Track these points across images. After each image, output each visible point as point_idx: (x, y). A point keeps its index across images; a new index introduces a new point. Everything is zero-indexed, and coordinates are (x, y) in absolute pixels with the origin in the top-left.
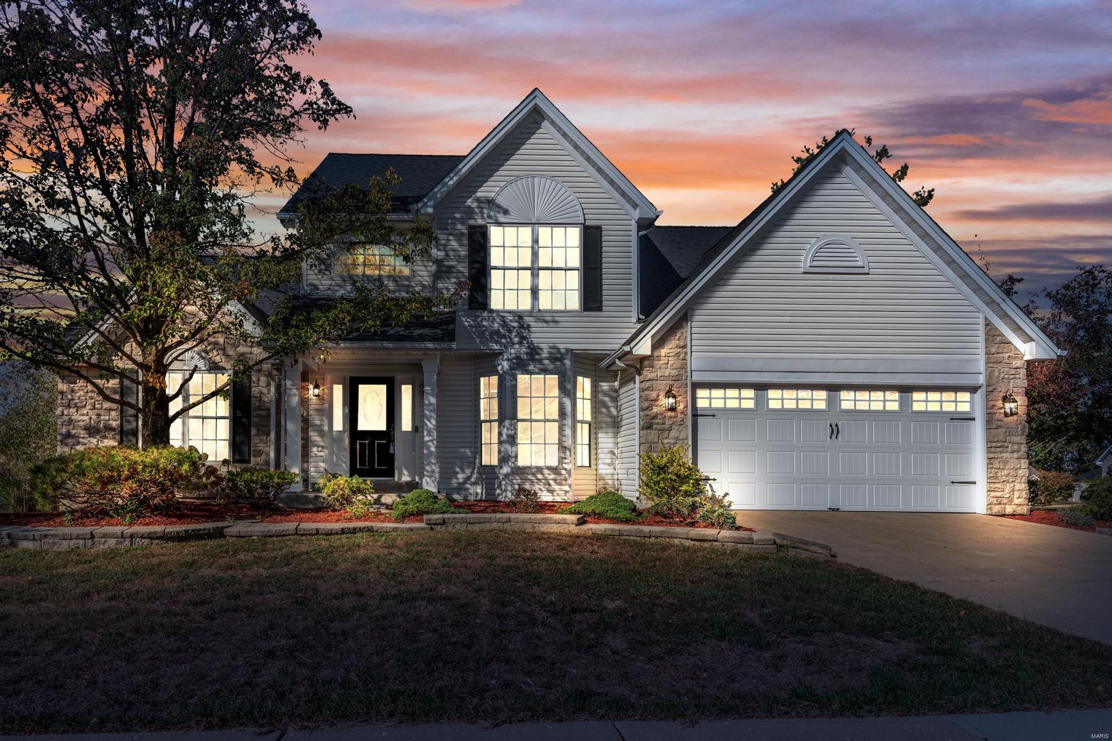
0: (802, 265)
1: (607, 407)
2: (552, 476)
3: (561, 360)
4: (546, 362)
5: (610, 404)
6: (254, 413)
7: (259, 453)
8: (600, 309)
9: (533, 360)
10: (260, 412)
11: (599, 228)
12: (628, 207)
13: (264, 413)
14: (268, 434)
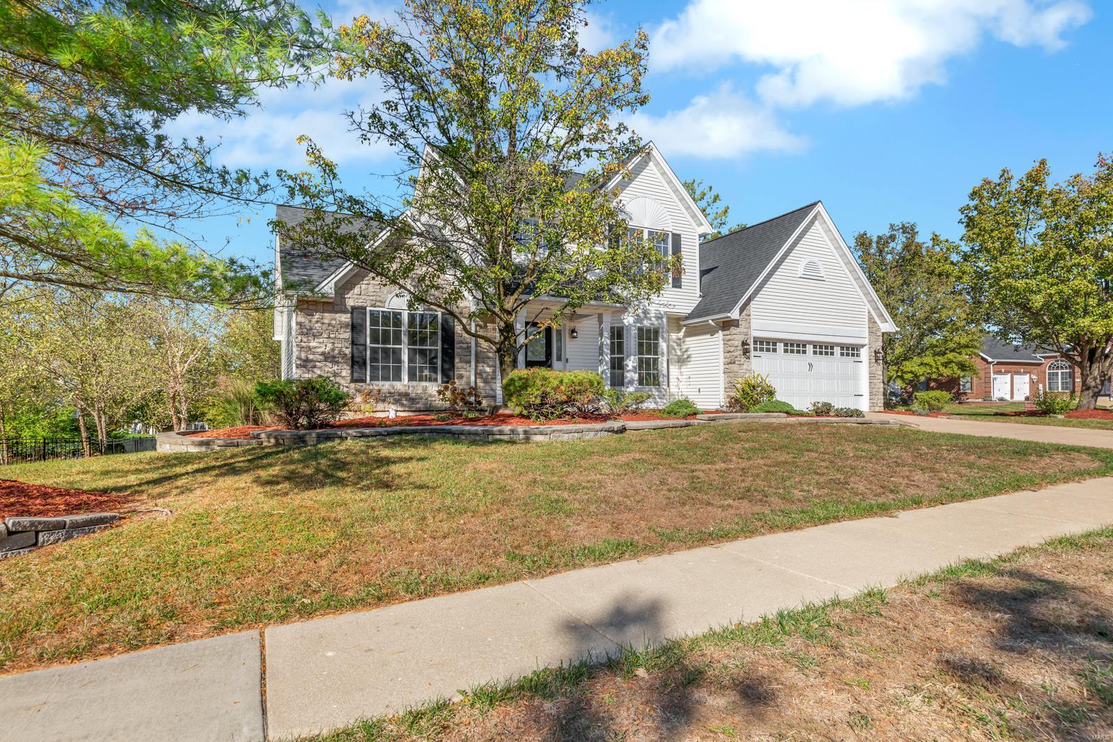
0: (798, 272)
1: (675, 349)
2: (657, 393)
3: (662, 318)
4: (653, 319)
5: (676, 347)
6: (457, 346)
7: (461, 377)
8: (680, 287)
9: (646, 317)
10: (462, 345)
11: (679, 235)
12: (694, 224)
13: (465, 345)
14: (469, 362)
